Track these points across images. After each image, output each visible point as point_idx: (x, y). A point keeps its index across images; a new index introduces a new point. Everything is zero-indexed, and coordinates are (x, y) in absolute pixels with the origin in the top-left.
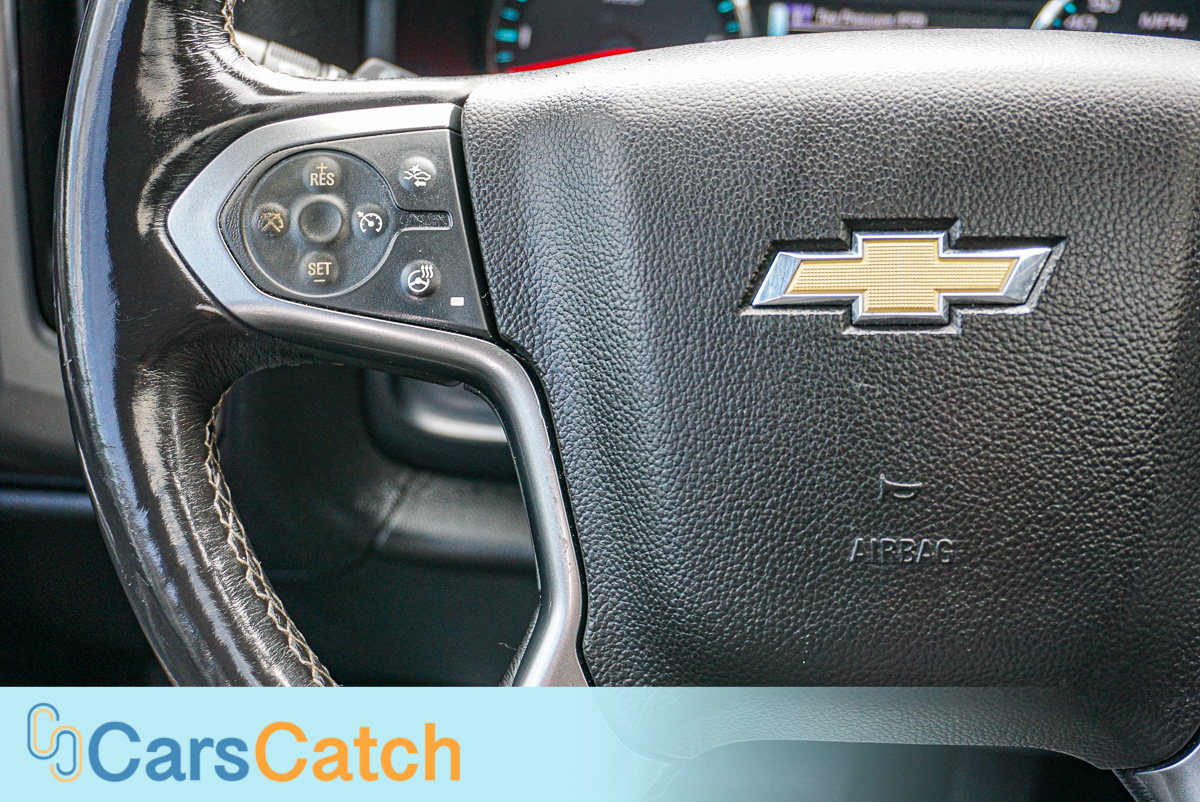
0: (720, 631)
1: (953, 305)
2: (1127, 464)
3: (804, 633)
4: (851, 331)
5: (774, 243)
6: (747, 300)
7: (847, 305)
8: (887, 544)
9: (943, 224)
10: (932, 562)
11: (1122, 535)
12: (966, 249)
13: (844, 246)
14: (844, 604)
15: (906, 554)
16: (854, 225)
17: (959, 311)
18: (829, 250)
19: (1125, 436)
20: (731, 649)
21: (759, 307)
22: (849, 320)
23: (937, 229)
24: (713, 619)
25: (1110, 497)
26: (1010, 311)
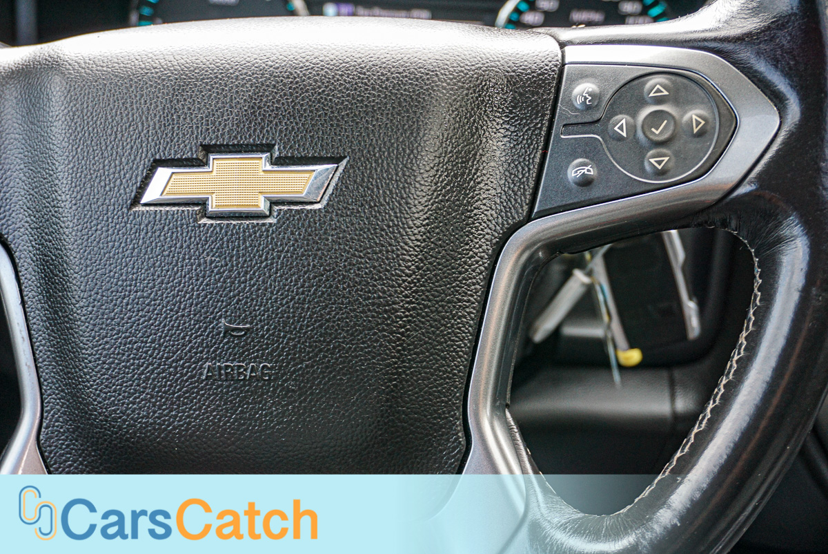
0: (120, 428)
1: (274, 203)
2: (386, 311)
3: (175, 428)
4: (204, 221)
5: (155, 161)
6: (136, 201)
7: (203, 203)
8: (227, 367)
9: (268, 148)
10: (258, 379)
11: (385, 360)
12: (282, 165)
13: (200, 163)
14: (200, 408)
15: (239, 374)
16: (209, 149)
17: (276, 208)
18: (193, 166)
19: (384, 292)
20: (127, 440)
21: (146, 205)
22: (205, 214)
23: (263, 152)
24: (115, 420)
25: (375, 334)
26: (309, 207)
